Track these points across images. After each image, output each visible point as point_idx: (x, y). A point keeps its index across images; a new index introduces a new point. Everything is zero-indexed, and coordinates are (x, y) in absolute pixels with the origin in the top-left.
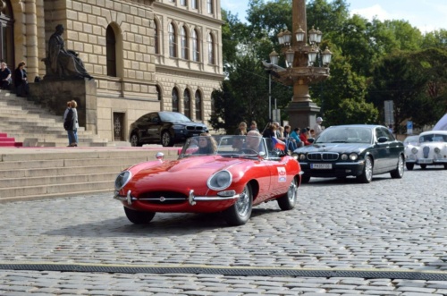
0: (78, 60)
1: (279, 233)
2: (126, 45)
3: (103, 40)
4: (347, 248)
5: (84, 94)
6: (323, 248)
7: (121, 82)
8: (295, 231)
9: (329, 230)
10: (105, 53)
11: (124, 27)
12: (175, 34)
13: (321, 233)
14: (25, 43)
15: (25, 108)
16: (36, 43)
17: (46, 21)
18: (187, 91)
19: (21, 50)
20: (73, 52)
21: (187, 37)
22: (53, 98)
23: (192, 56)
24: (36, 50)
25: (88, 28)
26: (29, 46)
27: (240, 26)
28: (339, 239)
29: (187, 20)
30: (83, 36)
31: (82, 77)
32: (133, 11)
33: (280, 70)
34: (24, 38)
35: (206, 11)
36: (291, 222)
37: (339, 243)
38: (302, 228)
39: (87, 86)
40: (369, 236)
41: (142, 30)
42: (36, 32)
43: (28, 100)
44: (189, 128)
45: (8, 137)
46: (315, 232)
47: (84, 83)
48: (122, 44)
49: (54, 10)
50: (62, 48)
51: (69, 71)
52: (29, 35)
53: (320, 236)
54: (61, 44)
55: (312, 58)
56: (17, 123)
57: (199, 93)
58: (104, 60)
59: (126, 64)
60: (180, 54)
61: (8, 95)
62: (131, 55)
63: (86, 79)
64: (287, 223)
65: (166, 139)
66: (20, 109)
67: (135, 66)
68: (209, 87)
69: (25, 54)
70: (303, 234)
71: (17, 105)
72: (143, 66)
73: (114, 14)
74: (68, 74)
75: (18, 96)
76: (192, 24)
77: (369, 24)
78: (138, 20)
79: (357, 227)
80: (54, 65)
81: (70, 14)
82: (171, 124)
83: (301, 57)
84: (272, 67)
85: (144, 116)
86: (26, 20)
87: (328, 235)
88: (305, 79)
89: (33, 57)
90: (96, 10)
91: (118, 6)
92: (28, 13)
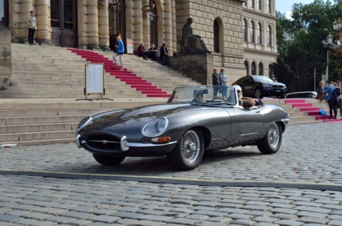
0: (202, 41)
2: (225, 32)
3: (212, 29)
5: (206, 64)
7: (223, 56)
10: (213, 37)
11: (224, 20)
14: (164, 31)
16: (171, 31)
17: (177, 17)
18: (254, 64)
19: (162, 35)
20: (198, 36)
21: (253, 28)
22: (185, 66)
23: (257, 41)
24: (171, 36)
25: (202, 21)
26: (167, 33)
30: (200, 27)
31: (204, 52)
32: (231, 9)
33: (335, 47)
34: (164, 27)
35: (266, 11)
39: (208, 58)
41: (236, 22)
42: (171, 24)
43: (169, 67)
44: (274, 86)
45: (163, 91)
47: (206, 56)
48: (223, 31)
49: (181, 9)
50: (191, 33)
51: (196, 49)
52: (167, 26)
54: (191, 30)
57: (261, 65)
58: (212, 42)
59: (226, 44)
60: (249, 39)
62: (229, 39)
63: (207, 54)
65: (258, 93)
66: (166, 73)
67: (231, 45)
69: (164, 38)
71: (163, 70)
72: (236, 46)
73: (219, 11)
74: (195, 50)
75: (163, 65)
76: (257, 19)
78: (233, 16)
80: (186, 45)
81: (192, 12)
82: (261, 84)
84: (329, 45)
86: (165, 15)
89: (169, 40)
90: (208, 9)
91: (221, 6)
92: (166, 11)
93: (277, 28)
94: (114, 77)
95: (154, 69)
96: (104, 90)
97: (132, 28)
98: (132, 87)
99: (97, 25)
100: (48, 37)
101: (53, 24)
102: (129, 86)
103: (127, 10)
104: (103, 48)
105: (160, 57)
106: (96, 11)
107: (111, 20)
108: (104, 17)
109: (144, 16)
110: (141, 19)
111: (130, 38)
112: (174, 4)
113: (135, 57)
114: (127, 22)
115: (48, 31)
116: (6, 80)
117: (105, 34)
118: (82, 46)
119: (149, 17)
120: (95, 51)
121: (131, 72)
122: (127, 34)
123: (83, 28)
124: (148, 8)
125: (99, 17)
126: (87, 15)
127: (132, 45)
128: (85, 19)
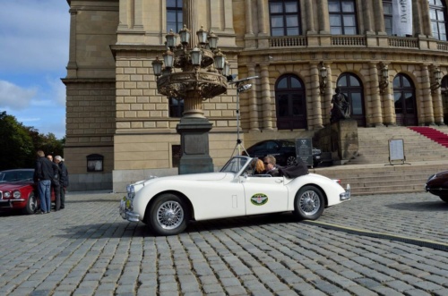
101: (397, 112)
104: (438, 123)
106: (430, 98)
108: (438, 101)
115: (393, 117)
116: (355, 153)
117: (439, 113)
118: (421, 124)
120: (431, 127)
123: (421, 111)
125: (433, 102)
128: (422, 104)
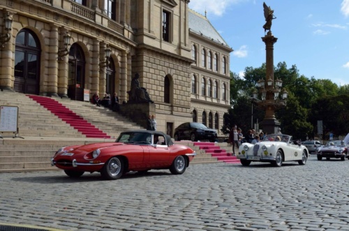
0: (146, 92)
1: (238, 203)
2: (175, 86)
3: (163, 84)
4: (287, 223)
5: (148, 111)
6: (266, 222)
7: (172, 106)
8: (249, 202)
9: (275, 203)
10: (163, 90)
11: (174, 77)
12: (205, 83)
13: (269, 206)
14: (120, 84)
15: (116, 118)
16: (126, 84)
17: (132, 72)
18: (211, 114)
19: (118, 87)
20: (144, 89)
22: (132, 113)
23: (214, 95)
24: (126, 88)
25: (154, 77)
26: (123, 85)
27: (240, 80)
28: (281, 212)
29: (212, 76)
30: (152, 81)
32: (180, 68)
33: (258, 101)
34: (120, 81)
35: (222, 72)
36: (250, 194)
37: (281, 216)
38: (256, 199)
39: (150, 107)
40: (306, 210)
41: (184, 79)
42: (126, 78)
43: (119, 113)
45: (103, 132)
46: (264, 204)
47: (148, 105)
48: (173, 86)
49: (137, 67)
50: (138, 86)
52: (123, 79)
53: (268, 208)
55: (276, 95)
56: (110, 125)
57: (217, 115)
58: (162, 94)
59: (175, 96)
60: (208, 94)
61: (108, 110)
62: (178, 92)
64: (247, 195)
65: (193, 137)
66: (113, 118)
67: (180, 97)
68: (222, 112)
69: (120, 89)
70: (255, 206)
71: (112, 116)
72: (184, 98)
73: (169, 70)
74: (140, 100)
76: (214, 79)
77: (309, 81)
78: (182, 73)
79: (297, 201)
81: (145, 69)
83: (270, 95)
84: (254, 99)
85: (182, 125)
86: (122, 71)
87: (274, 207)
88: (272, 106)
89: (124, 91)
90: (160, 67)
91: (171, 66)
92: (123, 68)
93: (231, 86)
94: (61, 119)
95: (103, 115)
96: (18, 129)
97: (90, 80)
98: (75, 128)
99: (56, 76)
100: (11, 84)
102: (73, 127)
103: (86, 65)
105: (111, 105)
107: (71, 73)
109: (101, 72)
110: (98, 73)
111: (88, 88)
112: (130, 62)
113: (89, 104)
114: (86, 75)
119: (106, 72)
121: (79, 116)
122: (86, 85)
124: (105, 64)
126: (48, 68)
127: (88, 94)
